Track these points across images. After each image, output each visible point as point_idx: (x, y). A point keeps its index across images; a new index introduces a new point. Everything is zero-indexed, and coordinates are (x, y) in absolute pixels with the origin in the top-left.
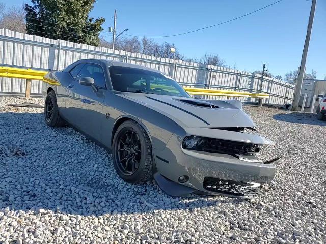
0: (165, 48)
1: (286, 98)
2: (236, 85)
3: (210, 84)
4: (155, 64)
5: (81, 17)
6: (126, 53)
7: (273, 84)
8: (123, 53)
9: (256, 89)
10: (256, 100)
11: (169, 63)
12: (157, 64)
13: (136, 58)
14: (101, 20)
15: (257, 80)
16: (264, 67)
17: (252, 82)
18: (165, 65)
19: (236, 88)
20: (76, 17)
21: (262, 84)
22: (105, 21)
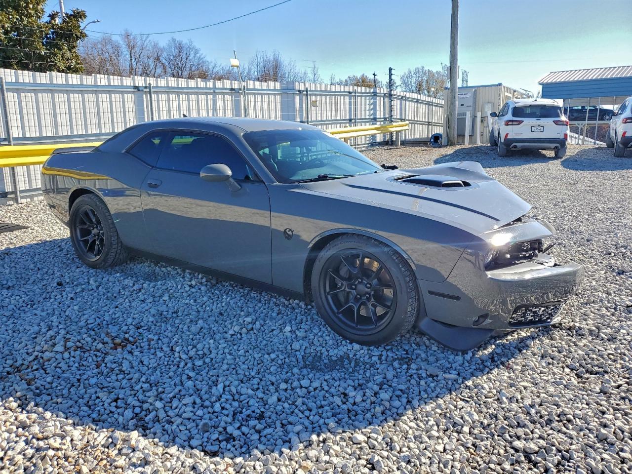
0: (174, 52)
1: (429, 124)
2: (350, 115)
3: (310, 120)
4: (206, 94)
5: (33, 12)
6: (145, 81)
7: (407, 103)
8: (140, 81)
9: (382, 117)
10: (385, 137)
11: (232, 89)
12: (210, 93)
13: (168, 87)
14: (78, 15)
15: (382, 99)
16: (391, 75)
17: (375, 104)
18: (223, 94)
19: (350, 120)
20: (23, 14)
21: (391, 106)
22: (85, 17)
